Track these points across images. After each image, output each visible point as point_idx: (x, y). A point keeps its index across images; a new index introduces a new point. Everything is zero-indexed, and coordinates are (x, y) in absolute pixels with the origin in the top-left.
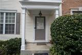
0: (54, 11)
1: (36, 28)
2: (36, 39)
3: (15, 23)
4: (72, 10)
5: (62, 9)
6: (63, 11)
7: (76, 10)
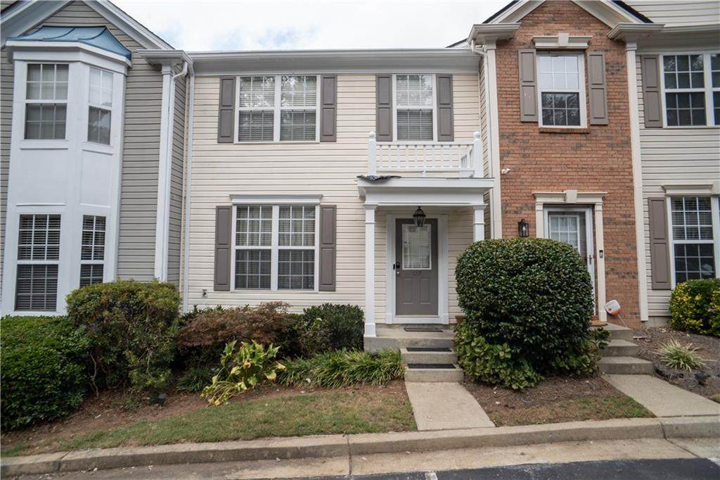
0: (466, 212)
1: (397, 266)
2: (398, 313)
3: (316, 248)
4: (540, 200)
5: (503, 194)
6: (505, 205)
7: (559, 200)
